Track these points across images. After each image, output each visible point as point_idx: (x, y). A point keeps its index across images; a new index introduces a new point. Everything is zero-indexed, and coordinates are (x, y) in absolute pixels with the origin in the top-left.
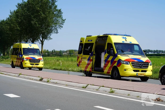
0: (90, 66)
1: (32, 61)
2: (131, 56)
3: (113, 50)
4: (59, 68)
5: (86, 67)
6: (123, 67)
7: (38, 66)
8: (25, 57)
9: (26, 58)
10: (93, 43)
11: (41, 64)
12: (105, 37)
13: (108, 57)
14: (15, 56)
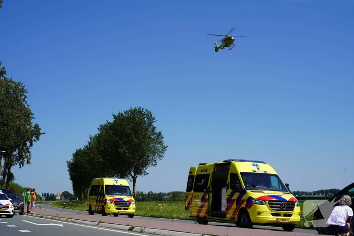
0: (204, 209)
1: (119, 203)
3: (240, 183)
4: (158, 214)
5: (199, 211)
6: (256, 208)
7: (128, 211)
8: (108, 198)
9: (110, 200)
11: (132, 209)
12: (227, 164)
13: (232, 194)
14: (94, 197)
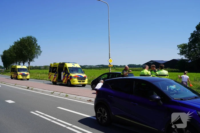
0: (55, 79)
1: (23, 75)
2: (77, 74)
3: (68, 71)
4: (39, 78)
5: (54, 79)
6: (73, 80)
7: (27, 78)
8: (19, 73)
9: (19, 74)
10: (57, 67)
11: (28, 77)
12: (63, 64)
13: (65, 74)
14: (13, 72)
